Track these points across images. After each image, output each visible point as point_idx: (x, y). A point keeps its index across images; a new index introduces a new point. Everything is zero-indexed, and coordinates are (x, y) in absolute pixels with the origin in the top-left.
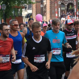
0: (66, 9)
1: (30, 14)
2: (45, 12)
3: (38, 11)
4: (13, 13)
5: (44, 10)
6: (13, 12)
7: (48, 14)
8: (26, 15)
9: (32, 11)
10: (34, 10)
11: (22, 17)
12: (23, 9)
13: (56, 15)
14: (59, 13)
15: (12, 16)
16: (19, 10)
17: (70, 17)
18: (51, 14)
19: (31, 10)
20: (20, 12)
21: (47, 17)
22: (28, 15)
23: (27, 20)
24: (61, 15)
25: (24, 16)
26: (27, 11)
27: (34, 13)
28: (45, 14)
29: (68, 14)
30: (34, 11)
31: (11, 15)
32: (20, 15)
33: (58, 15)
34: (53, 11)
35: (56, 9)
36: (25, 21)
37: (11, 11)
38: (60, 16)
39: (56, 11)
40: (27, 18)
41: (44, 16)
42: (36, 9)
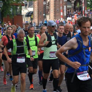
0: (73, 7)
1: (31, 13)
2: (49, 10)
3: (41, 9)
4: (11, 11)
5: (47, 8)
6: (11, 9)
7: (52, 12)
8: (27, 14)
9: (34, 9)
10: (36, 7)
11: (22, 15)
12: (23, 7)
13: (62, 14)
14: (65, 11)
15: (10, 14)
16: (19, 8)
17: (77, 16)
18: (55, 12)
19: (32, 7)
20: (19, 10)
21: (50, 16)
22: (29, 14)
23: (27, 19)
24: (66, 13)
25: (24, 15)
26: (28, 8)
27: (35, 11)
28: (49, 12)
29: (75, 12)
30: (36, 9)
31: (8, 14)
32: (19, 13)
33: (63, 14)
34: (58, 9)
35: (61, 7)
36: (25, 20)
37: (9, 9)
38: (65, 15)
39: (61, 9)
40: (27, 17)
41: (47, 15)
42: (38, 7)
